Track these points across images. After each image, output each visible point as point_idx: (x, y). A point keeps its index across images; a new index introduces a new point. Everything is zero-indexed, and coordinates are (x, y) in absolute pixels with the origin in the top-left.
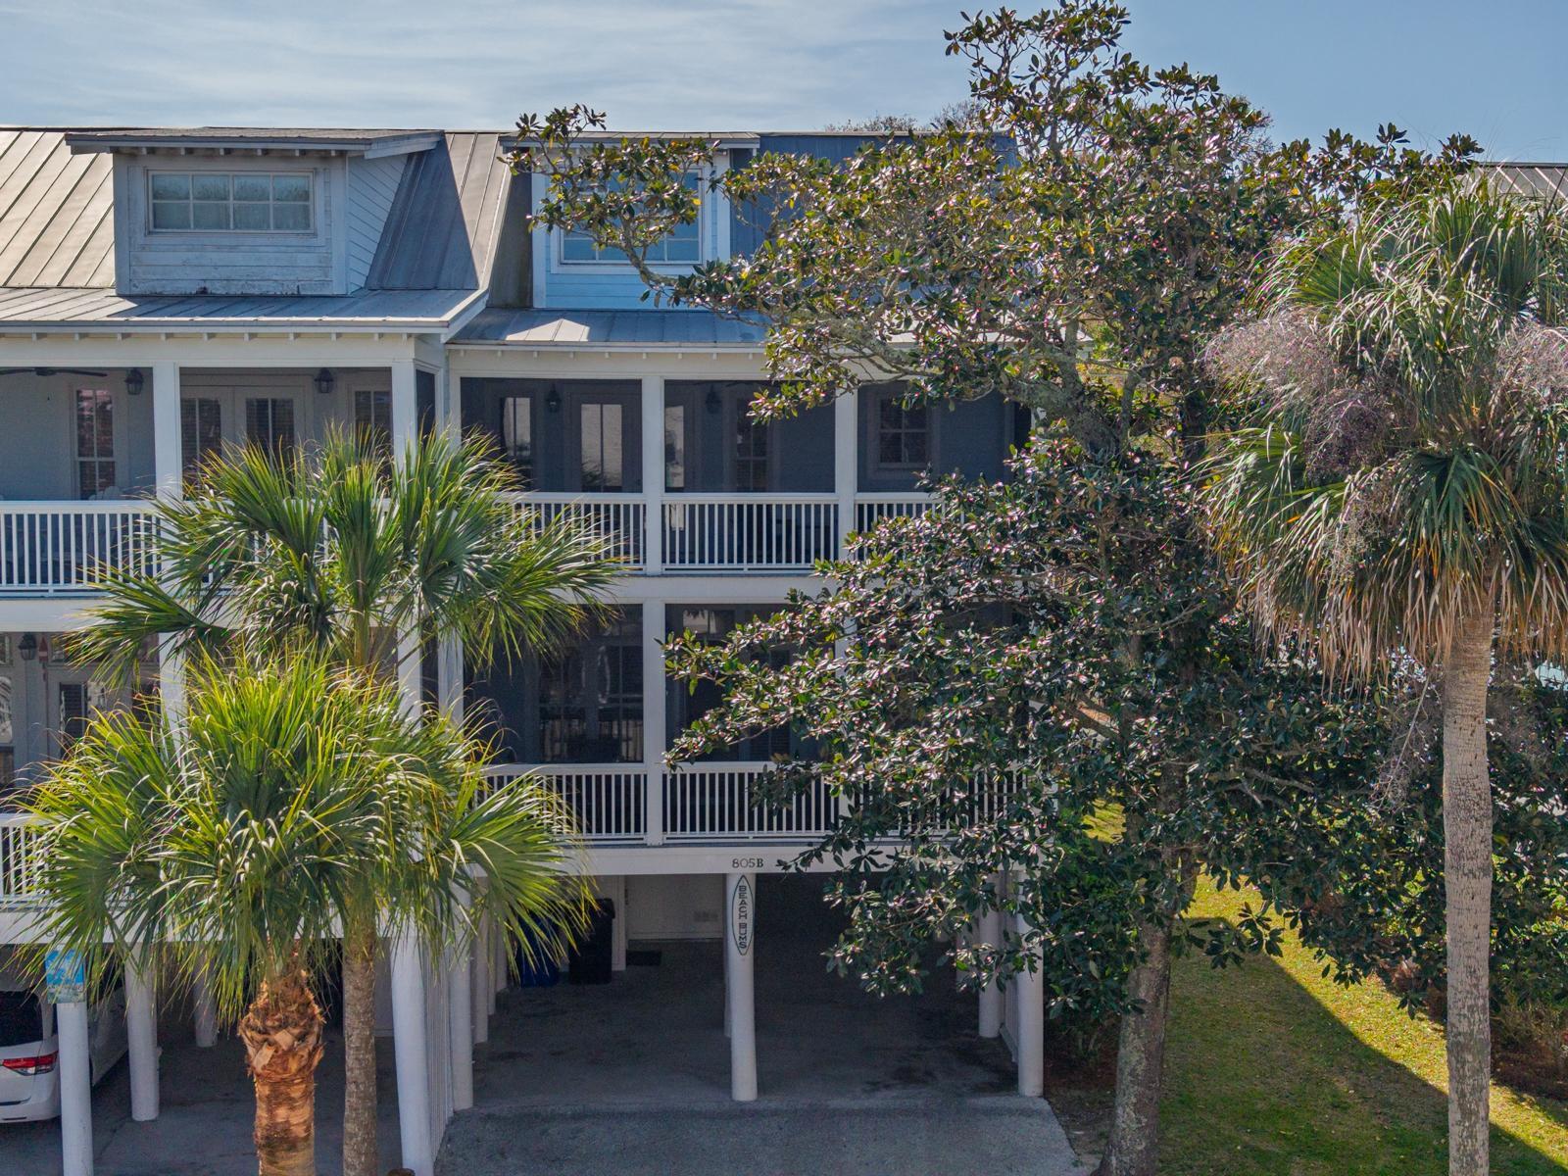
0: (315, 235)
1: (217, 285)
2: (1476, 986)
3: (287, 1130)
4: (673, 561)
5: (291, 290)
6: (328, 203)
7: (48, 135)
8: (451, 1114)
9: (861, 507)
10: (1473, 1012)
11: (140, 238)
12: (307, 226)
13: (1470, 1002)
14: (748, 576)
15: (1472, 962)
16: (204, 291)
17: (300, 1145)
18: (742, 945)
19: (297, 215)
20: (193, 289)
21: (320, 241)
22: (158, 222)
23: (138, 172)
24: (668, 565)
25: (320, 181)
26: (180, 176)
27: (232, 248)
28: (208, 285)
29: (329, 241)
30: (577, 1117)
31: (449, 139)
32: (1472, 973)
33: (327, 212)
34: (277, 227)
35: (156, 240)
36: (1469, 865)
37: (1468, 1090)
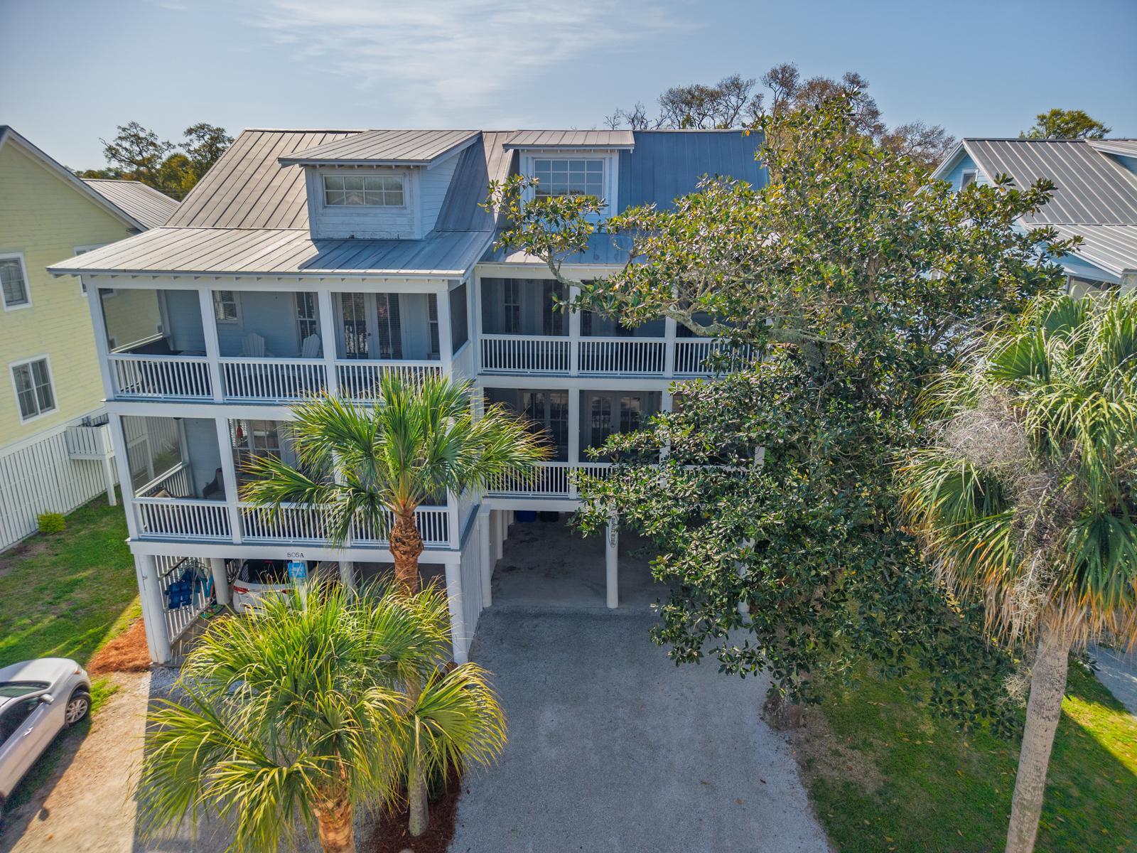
0: (405, 208)
1: (359, 234)
2: (1039, 777)
3: (335, 844)
4: (583, 369)
5: (394, 236)
6: (411, 191)
7: (296, 134)
8: (481, 610)
9: (677, 345)
10: (1035, 790)
11: (320, 210)
12: (402, 204)
13: (1033, 785)
14: (620, 378)
15: (1039, 764)
16: (353, 237)
17: (343, 849)
18: (612, 544)
19: (395, 198)
20: (347, 236)
21: (408, 211)
22: (329, 200)
23: (317, 175)
24: (581, 371)
25: (407, 179)
26: (337, 176)
27: (365, 215)
28: (354, 234)
29: (412, 211)
30: (537, 616)
31: (484, 135)
32: (1038, 770)
33: (411, 196)
34: (387, 204)
35: (327, 211)
36: (1047, 713)
37: (1024, 829)
